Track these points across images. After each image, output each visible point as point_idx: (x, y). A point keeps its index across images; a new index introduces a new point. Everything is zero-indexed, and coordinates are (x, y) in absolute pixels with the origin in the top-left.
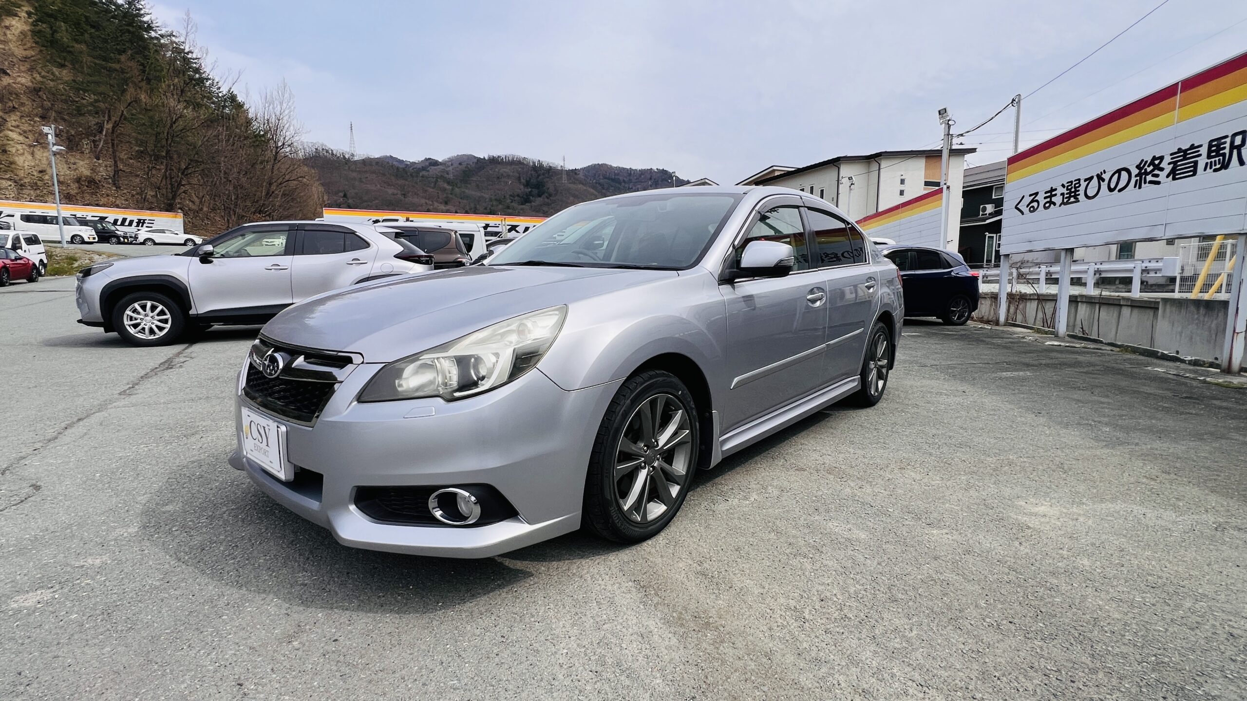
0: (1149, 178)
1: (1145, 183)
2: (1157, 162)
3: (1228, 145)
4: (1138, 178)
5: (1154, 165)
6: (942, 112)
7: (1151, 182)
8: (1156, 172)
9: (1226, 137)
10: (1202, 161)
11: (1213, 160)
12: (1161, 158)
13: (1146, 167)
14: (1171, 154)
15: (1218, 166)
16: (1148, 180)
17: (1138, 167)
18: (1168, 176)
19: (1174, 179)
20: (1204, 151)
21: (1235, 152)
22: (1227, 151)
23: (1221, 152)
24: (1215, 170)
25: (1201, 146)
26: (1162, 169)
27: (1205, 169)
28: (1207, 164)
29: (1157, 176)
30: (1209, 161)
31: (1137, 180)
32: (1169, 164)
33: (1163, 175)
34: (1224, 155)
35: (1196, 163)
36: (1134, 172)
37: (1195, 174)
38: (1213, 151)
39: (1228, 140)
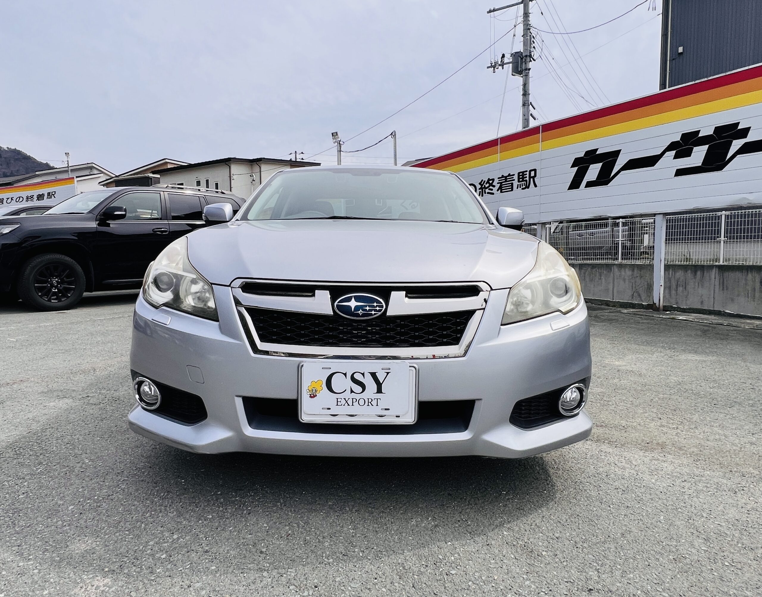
0: (487, 191)
1: (485, 193)
2: (491, 182)
3: (528, 176)
4: (481, 190)
5: (489, 183)
6: (334, 135)
7: (488, 193)
8: (491, 187)
9: (527, 171)
10: (516, 183)
11: (521, 183)
12: (493, 180)
13: (485, 184)
14: (499, 178)
15: (524, 187)
16: (487, 192)
17: (480, 184)
18: (498, 190)
19: (501, 192)
20: (516, 177)
21: (532, 179)
22: (527, 179)
23: (525, 179)
24: (523, 189)
25: (514, 175)
26: (494, 186)
27: (517, 188)
28: (518, 185)
29: (492, 190)
30: (519, 183)
31: (480, 192)
32: (498, 183)
33: (495, 190)
34: (526, 181)
35: (512, 184)
36: (478, 186)
37: (512, 190)
38: (521, 178)
39: (528, 173)
